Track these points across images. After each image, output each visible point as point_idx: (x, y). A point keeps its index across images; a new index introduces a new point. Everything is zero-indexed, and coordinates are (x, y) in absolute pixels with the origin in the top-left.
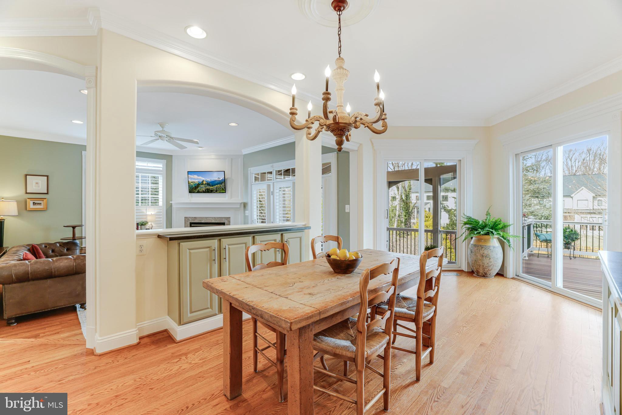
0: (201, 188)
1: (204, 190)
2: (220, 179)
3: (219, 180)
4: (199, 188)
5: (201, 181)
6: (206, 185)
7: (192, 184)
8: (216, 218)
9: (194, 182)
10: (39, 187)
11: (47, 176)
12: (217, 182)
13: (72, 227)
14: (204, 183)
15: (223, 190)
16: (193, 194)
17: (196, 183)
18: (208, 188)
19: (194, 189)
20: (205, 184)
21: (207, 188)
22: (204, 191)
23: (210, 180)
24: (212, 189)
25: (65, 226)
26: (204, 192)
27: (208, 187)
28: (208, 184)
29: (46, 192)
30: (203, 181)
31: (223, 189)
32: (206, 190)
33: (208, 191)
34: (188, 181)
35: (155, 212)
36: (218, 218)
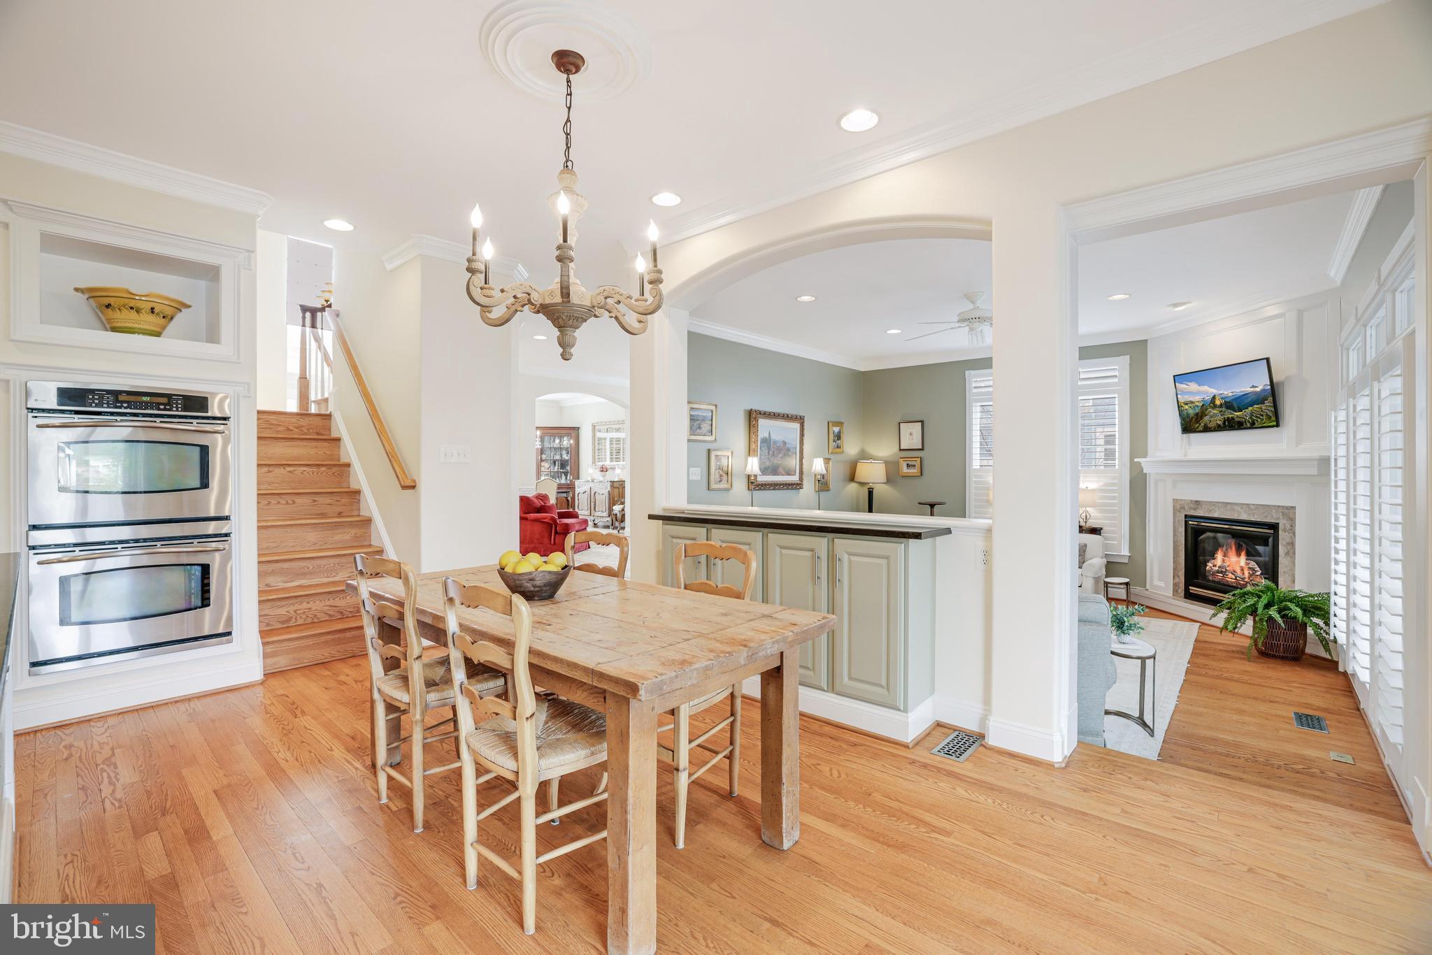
0: (1211, 417)
1: (1219, 422)
2: (1258, 389)
3: (1256, 393)
4: (1206, 419)
5: (1208, 398)
6: (1224, 409)
7: (1187, 407)
8: (1252, 507)
9: (1192, 402)
10: (913, 439)
11: (922, 422)
12: (1249, 400)
13: (929, 505)
14: (1218, 402)
15: (1275, 419)
16: (1193, 435)
17: (1198, 404)
18: (1230, 416)
19: (1192, 423)
20: (1221, 406)
21: (1226, 416)
22: (1219, 425)
23: (1230, 394)
24: (1238, 419)
25: (923, 501)
26: (1219, 428)
27: (1230, 414)
28: (1229, 405)
29: (921, 448)
30: (1214, 397)
31: (1269, 418)
32: (1224, 423)
33: (1231, 425)
34: (1178, 401)
35: (1101, 484)
36: (1258, 506)
